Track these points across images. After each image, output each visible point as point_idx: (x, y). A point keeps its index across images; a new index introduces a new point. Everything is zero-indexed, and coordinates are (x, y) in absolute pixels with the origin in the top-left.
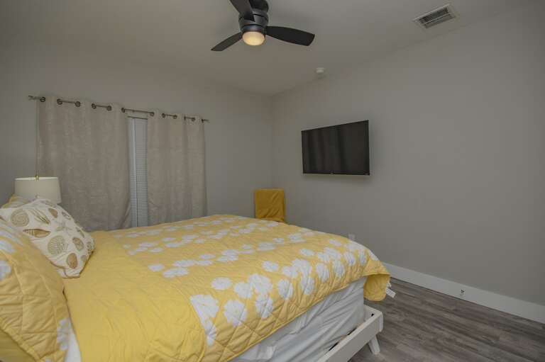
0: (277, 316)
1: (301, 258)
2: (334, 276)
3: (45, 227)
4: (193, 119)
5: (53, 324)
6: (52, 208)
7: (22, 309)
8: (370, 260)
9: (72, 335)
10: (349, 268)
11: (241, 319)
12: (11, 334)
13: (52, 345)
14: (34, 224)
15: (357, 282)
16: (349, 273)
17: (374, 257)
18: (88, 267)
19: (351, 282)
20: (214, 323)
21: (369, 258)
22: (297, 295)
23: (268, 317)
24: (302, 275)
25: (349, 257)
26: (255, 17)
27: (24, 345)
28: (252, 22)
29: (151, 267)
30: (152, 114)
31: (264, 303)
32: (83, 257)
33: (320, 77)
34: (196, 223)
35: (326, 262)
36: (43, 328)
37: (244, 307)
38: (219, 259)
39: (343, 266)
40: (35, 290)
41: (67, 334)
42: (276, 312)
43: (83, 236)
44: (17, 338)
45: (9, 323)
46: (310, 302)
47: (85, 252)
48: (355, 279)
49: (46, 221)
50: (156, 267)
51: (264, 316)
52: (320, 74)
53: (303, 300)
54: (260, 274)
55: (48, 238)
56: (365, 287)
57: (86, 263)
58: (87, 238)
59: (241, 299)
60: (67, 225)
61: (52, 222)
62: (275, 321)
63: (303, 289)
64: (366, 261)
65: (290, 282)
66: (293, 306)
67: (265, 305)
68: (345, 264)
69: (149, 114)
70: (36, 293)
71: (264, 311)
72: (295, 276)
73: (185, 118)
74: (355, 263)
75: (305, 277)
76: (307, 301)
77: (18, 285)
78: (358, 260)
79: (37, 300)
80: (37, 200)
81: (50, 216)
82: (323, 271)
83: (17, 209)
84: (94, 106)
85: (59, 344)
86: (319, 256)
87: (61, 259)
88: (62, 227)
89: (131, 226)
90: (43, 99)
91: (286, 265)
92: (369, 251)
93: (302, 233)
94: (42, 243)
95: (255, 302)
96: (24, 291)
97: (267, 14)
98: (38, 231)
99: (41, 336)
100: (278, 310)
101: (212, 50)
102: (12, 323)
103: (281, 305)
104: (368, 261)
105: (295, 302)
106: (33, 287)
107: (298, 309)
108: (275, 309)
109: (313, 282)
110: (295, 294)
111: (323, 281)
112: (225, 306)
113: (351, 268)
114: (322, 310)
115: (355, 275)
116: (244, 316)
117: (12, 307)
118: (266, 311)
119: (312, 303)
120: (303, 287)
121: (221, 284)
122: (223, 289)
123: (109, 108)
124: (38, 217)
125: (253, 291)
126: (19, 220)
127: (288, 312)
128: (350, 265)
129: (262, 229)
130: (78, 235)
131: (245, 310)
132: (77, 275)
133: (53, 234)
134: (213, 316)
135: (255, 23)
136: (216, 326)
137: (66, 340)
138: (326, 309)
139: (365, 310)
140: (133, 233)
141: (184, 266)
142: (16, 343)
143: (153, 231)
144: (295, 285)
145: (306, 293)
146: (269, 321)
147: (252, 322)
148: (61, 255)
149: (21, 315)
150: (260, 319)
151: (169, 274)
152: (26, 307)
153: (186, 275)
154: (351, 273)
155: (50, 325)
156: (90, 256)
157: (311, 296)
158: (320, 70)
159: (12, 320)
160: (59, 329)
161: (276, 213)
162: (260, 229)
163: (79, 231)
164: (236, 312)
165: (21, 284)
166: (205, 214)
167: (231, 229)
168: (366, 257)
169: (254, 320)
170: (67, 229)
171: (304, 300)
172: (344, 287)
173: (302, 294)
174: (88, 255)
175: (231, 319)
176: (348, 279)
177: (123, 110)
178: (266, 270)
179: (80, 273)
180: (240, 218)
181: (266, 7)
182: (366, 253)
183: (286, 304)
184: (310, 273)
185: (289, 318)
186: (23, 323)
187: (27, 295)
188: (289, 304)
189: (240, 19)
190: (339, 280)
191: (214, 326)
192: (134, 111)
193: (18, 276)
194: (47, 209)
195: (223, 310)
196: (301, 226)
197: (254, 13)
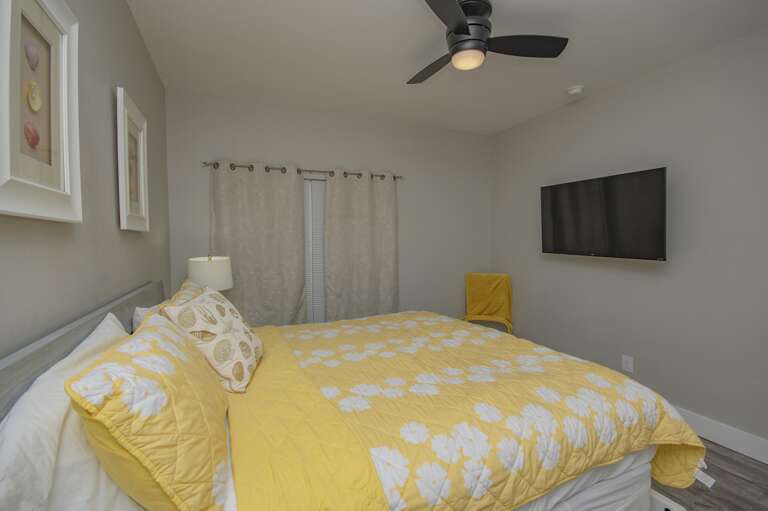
0: (496, 496)
1: (537, 403)
2: (597, 442)
3: (212, 329)
4: (383, 177)
5: (210, 470)
6: (219, 303)
7: (176, 452)
8: (665, 419)
9: (231, 482)
10: (626, 430)
11: (442, 494)
12: (162, 485)
13: (205, 500)
14: (201, 325)
15: (638, 454)
16: (624, 437)
17: (672, 412)
18: (254, 379)
19: (628, 453)
20: (402, 494)
21: (663, 413)
22: (531, 465)
23: (483, 497)
24: (540, 434)
25: (627, 411)
26: (472, 29)
27: (176, 500)
28: (466, 37)
29: (324, 390)
30: (332, 173)
31: (477, 473)
32: (250, 366)
33: (576, 100)
34: (383, 323)
35: (581, 415)
36: (197, 478)
37: (446, 477)
38: (412, 389)
39: (614, 426)
40: (193, 425)
41: (224, 482)
42: (496, 489)
43: (251, 339)
44: (169, 490)
45: (160, 470)
46: (552, 482)
47: (252, 360)
48: (636, 449)
49: (213, 321)
50: (331, 392)
51: (475, 495)
52: (576, 95)
53: (539, 477)
54: (471, 424)
55: (216, 341)
56: (653, 461)
57: (253, 374)
58: (255, 342)
59: (442, 464)
60: (234, 327)
61: (219, 322)
62: (494, 504)
63: (540, 459)
64: (657, 420)
65: (519, 443)
66: (523, 483)
67: (478, 478)
68: (618, 423)
69: (328, 175)
70: (192, 431)
71: (476, 486)
72: (526, 434)
73: (372, 176)
74: (635, 422)
75: (544, 437)
76: (547, 479)
77: (175, 421)
78: (642, 418)
79: (193, 440)
80: (206, 294)
81: (216, 314)
82: (576, 431)
83: (184, 306)
84: (267, 169)
85: (215, 498)
86: (570, 403)
87: (227, 369)
88: (229, 329)
89: (305, 321)
90: (216, 165)
91: (513, 413)
92: (665, 403)
93: (541, 356)
94: (208, 348)
95: (463, 471)
96: (180, 427)
97: (490, 20)
98: (205, 334)
99: (195, 488)
100: (499, 487)
101: (408, 83)
102: (164, 470)
103: (505, 480)
104: (661, 419)
105: (526, 477)
106: (189, 422)
107: (532, 490)
108: (494, 485)
109: (559, 448)
110: (527, 465)
111: (576, 447)
112: (419, 472)
113: (629, 429)
114: (573, 493)
115: (636, 443)
116: (446, 491)
117: (167, 450)
118: (479, 486)
119: (555, 483)
120: (541, 455)
121: (413, 433)
122: (416, 442)
123: (284, 170)
124: (205, 316)
125: (461, 450)
126: (186, 320)
127: (514, 491)
128: (627, 424)
129: (475, 341)
130: (246, 339)
131: (447, 482)
132: (243, 390)
133: (220, 337)
134: (402, 486)
135: (470, 37)
136: (407, 501)
137: (223, 492)
138: (580, 492)
139: (652, 499)
140: (305, 332)
141: (365, 394)
142: (168, 497)
143: (330, 332)
144: (527, 451)
145: (547, 465)
146: (485, 501)
147: (457, 501)
148: (227, 362)
149: (175, 460)
150: (469, 498)
151: (346, 404)
152: (181, 449)
153: (366, 410)
154: (628, 440)
155: (206, 474)
156: (258, 365)
157: (553, 471)
158: (576, 90)
159: (164, 468)
160: (215, 477)
161: (498, 310)
162: (473, 341)
163: (246, 333)
164: (434, 482)
165: (177, 419)
166: (395, 308)
167: (431, 338)
168: (658, 412)
169: (460, 499)
170: (235, 331)
171: (541, 476)
172: (613, 462)
173: (539, 467)
174: (255, 365)
175: (427, 493)
176: (621, 448)
177: (299, 171)
178: (481, 418)
179: (246, 387)
180: (445, 319)
181: (488, 8)
182: (658, 405)
183: (511, 479)
184: (554, 432)
185: (515, 502)
186: (177, 471)
187: (182, 433)
188: (516, 480)
189: (448, 35)
190: (606, 447)
191: (402, 501)
192: (310, 172)
193: (175, 408)
194: (214, 306)
195: (416, 477)
196: (538, 341)
197: (469, 22)
